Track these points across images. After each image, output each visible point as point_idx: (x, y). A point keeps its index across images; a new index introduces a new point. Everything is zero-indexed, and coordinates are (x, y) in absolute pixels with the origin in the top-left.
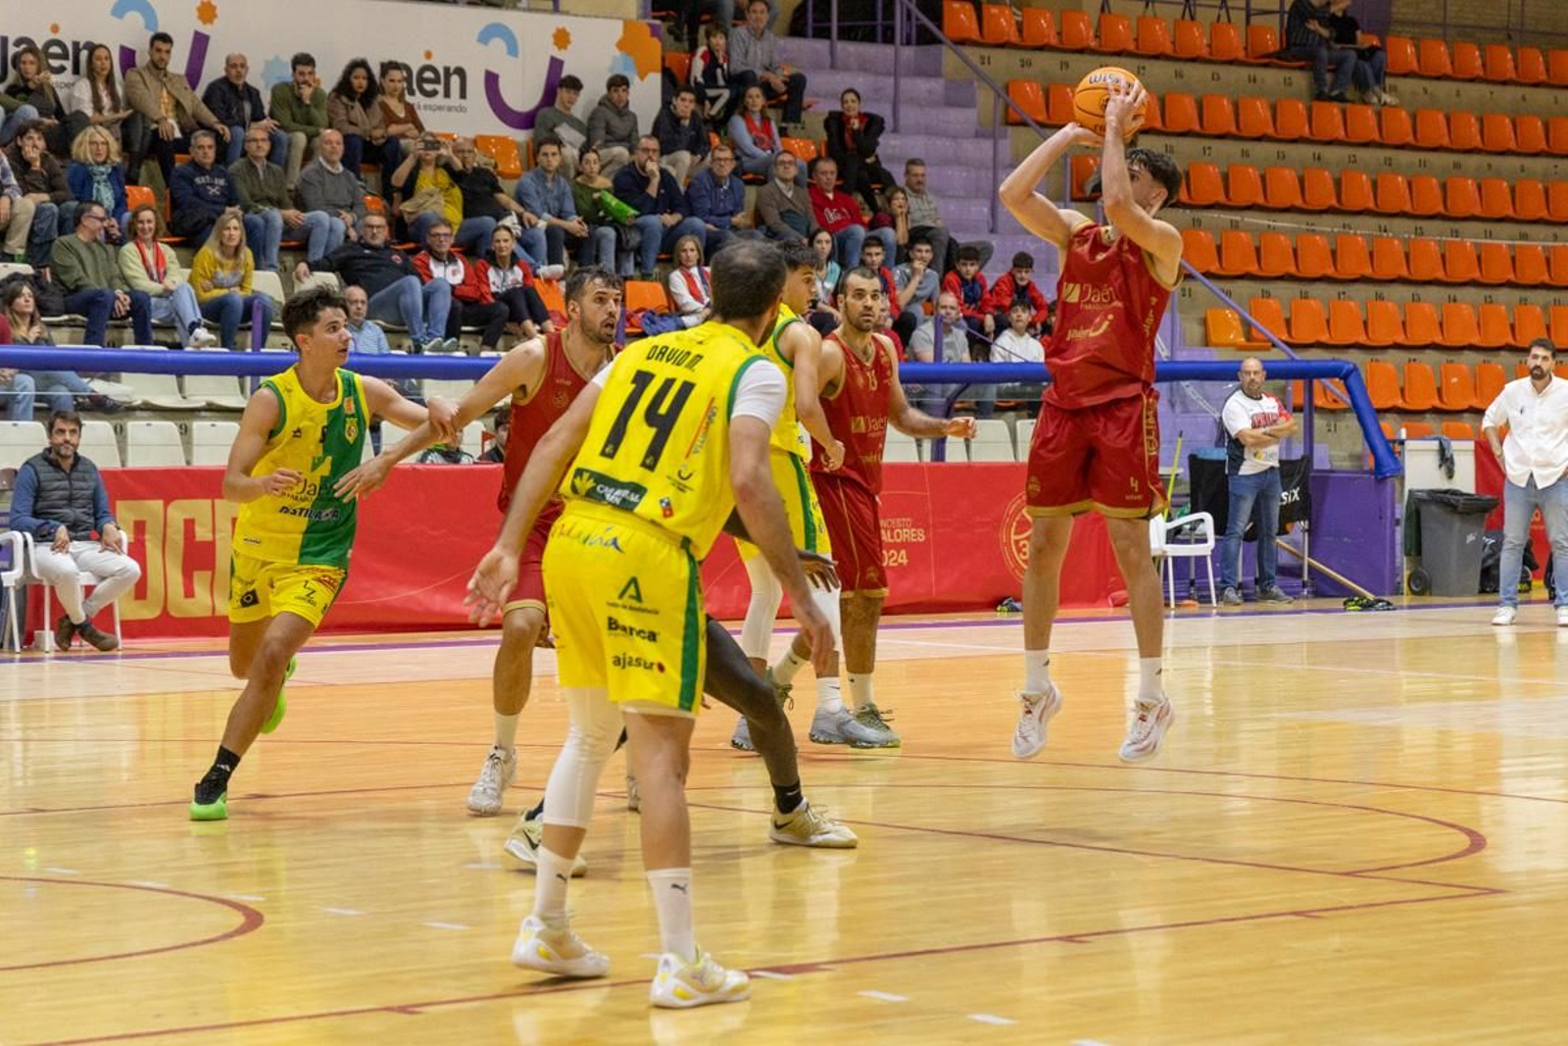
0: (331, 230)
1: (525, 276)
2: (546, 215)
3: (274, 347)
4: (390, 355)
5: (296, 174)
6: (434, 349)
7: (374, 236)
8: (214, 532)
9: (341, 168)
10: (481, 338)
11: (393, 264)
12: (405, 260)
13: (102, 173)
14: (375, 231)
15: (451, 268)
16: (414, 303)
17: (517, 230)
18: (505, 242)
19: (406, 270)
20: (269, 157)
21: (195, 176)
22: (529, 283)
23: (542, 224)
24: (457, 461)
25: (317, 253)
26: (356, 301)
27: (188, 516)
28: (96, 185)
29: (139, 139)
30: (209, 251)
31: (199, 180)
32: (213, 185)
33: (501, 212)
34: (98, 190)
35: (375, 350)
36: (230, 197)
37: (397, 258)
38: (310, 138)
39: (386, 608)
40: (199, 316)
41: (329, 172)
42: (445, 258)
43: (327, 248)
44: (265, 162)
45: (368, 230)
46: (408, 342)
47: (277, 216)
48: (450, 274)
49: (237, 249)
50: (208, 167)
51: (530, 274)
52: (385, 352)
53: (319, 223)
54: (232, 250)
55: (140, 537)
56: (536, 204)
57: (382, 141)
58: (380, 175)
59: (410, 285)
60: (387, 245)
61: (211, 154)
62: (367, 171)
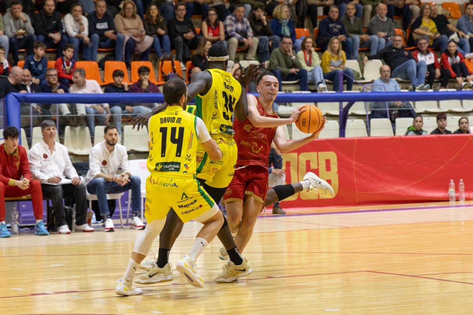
0: (379, 43)
1: (461, 59)
2: (469, 33)
3: (355, 90)
4: (400, 92)
5: (368, 21)
6: (420, 89)
7: (397, 44)
8: (318, 165)
9: (386, 19)
10: (440, 84)
11: (404, 56)
12: (410, 54)
13: (285, 23)
14: (398, 42)
15: (428, 56)
16: (413, 70)
17: (457, 40)
18: (453, 47)
19: (410, 57)
20: (356, 14)
21: (329, 23)
22: (462, 61)
23: (468, 37)
24: (421, 134)
25: (374, 52)
26: (385, 71)
27: (307, 159)
28: (283, 27)
29: (302, 10)
30: (328, 53)
31: (331, 25)
32: (335, 27)
33: (450, 33)
34: (284, 29)
35: (394, 90)
36: (342, 32)
37: (406, 53)
38: (374, 7)
39: (391, 194)
40: (322, 78)
41: (381, 21)
42: (425, 52)
43: (378, 50)
44: (354, 17)
45: (395, 42)
46: (411, 87)
47: (357, 38)
48: (429, 59)
49: (338, 51)
50: (335, 20)
51: (462, 58)
52: (398, 91)
53: (374, 40)
54: (336, 52)
55: (288, 168)
56: (465, 29)
57: (402, 6)
58: (402, 20)
59: (411, 63)
60: (403, 47)
61: (337, 15)
62: (397, 19)
